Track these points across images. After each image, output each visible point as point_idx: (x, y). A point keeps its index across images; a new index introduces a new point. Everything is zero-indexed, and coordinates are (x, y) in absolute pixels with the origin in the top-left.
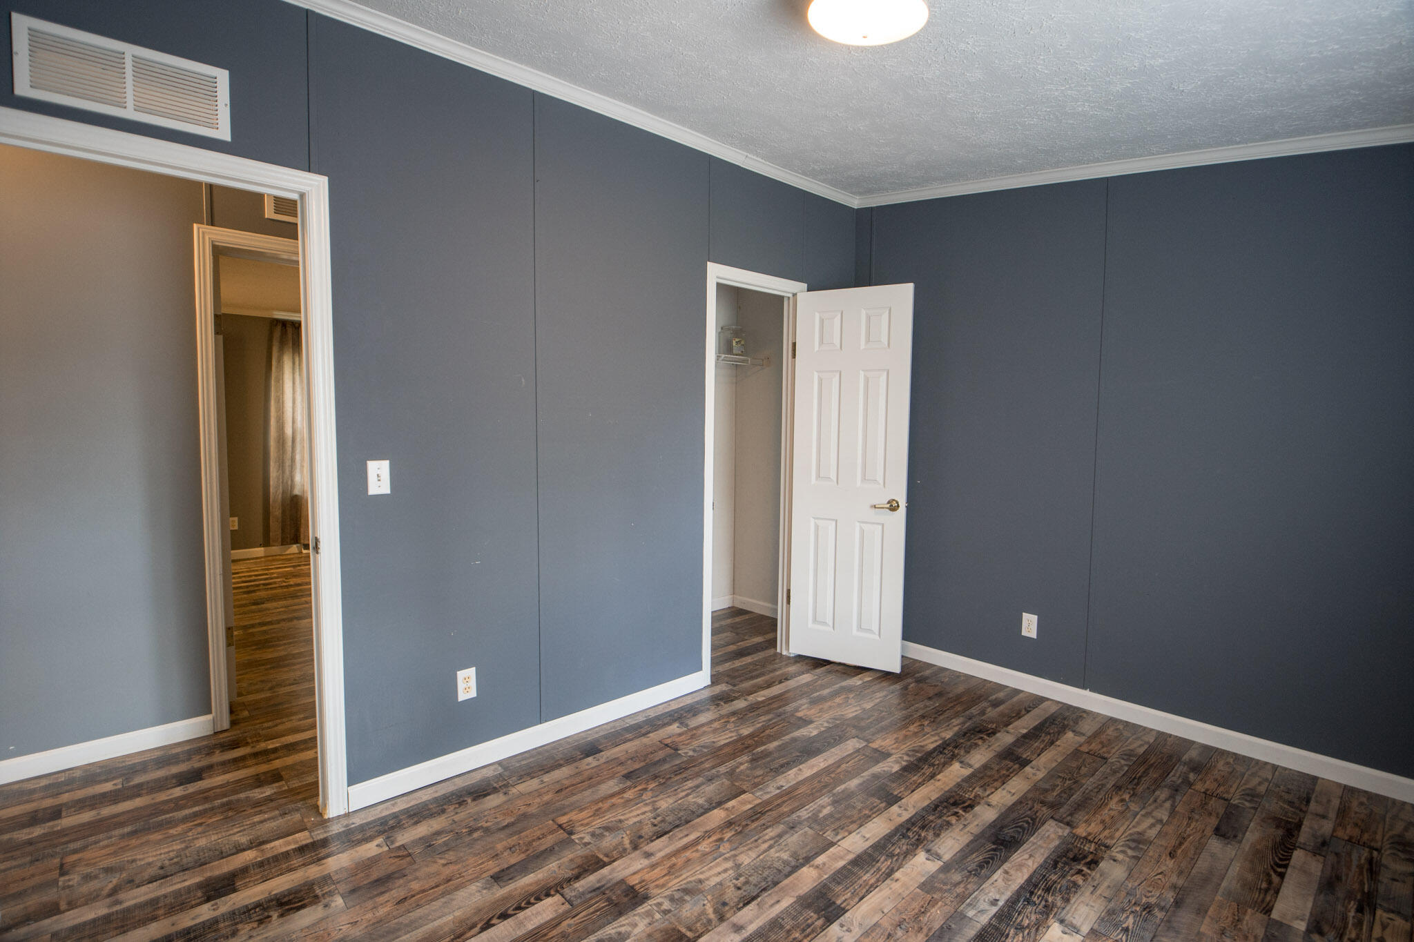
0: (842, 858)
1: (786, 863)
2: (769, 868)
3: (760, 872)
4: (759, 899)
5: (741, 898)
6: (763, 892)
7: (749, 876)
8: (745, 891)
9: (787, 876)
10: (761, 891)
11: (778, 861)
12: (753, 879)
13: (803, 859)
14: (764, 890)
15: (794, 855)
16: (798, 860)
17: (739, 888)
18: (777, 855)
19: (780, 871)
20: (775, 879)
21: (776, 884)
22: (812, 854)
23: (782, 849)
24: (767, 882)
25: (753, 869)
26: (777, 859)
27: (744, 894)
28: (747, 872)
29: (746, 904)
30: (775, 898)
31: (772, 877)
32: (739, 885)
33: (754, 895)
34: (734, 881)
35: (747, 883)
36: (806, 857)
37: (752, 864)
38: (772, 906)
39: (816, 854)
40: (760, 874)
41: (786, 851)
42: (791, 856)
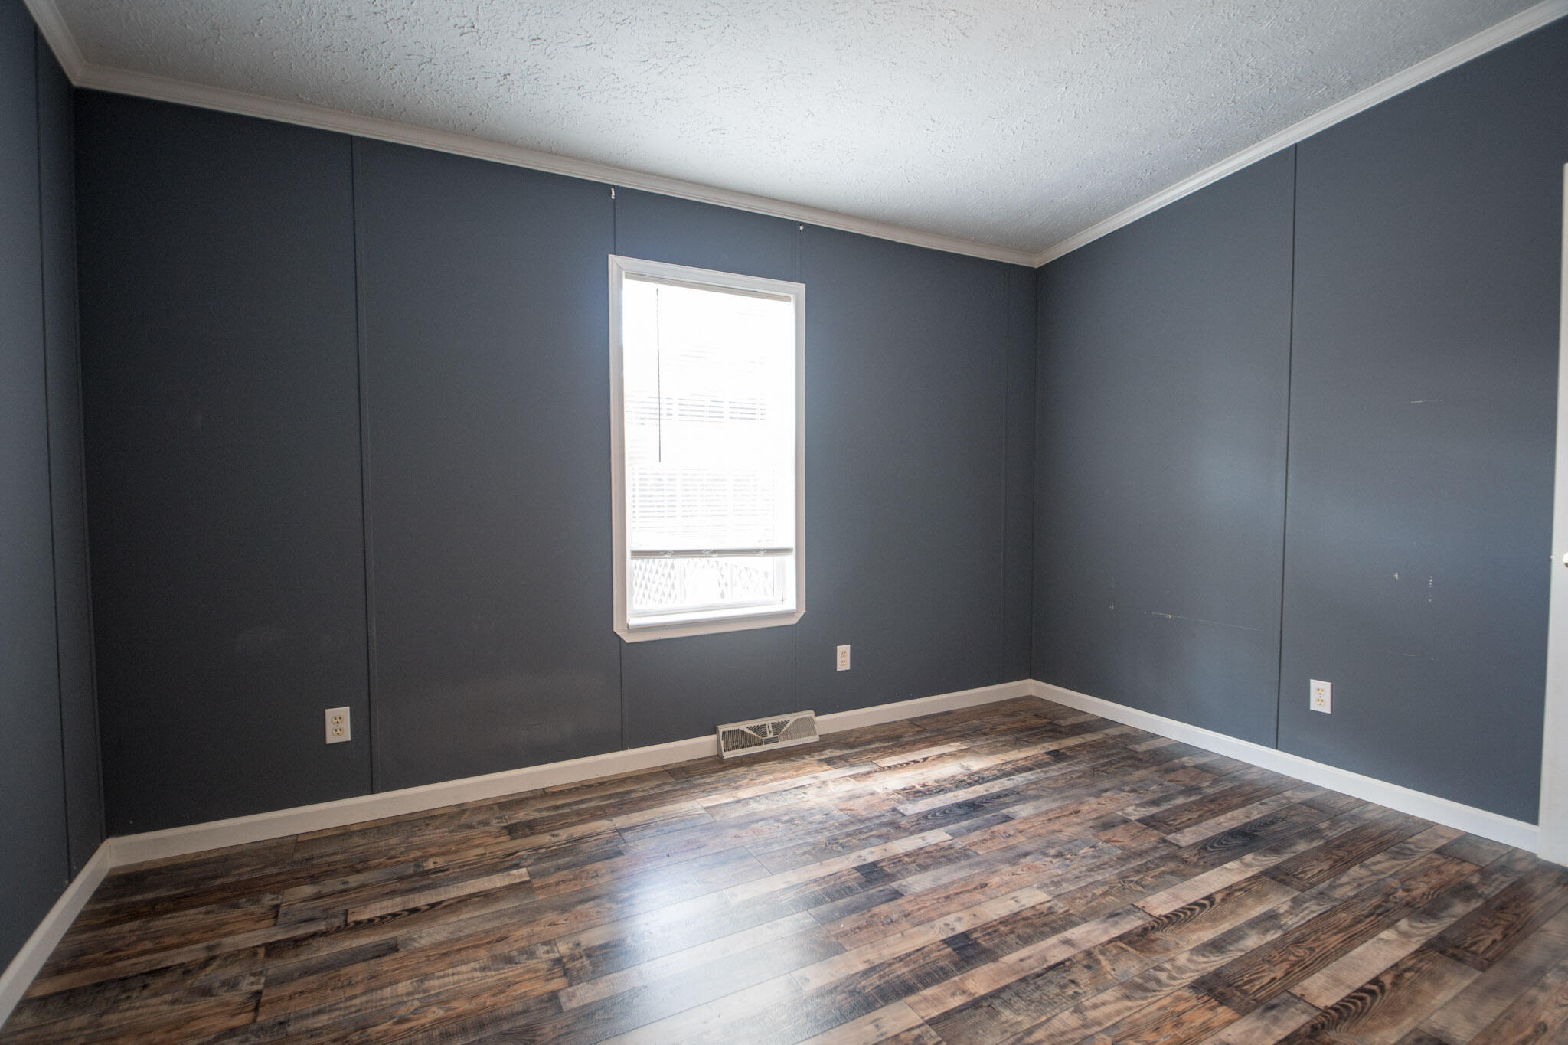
0: (926, 999)
1: (1007, 1004)
2: (1032, 1001)
3: (1045, 997)
4: (1045, 966)
5: (1069, 970)
6: (1040, 973)
7: (1060, 995)
8: (1064, 978)
9: (1007, 987)
10: (1042, 975)
11: (1018, 1010)
12: (1053, 990)
13: (981, 1007)
14: (1038, 975)
15: (993, 1014)
16: (989, 1006)
17: (1073, 982)
18: (1020, 1018)
19: (1017, 994)
20: (1024, 985)
21: (1023, 980)
22: (968, 1011)
23: (1012, 1026)
24: (1035, 983)
25: (1056, 1003)
26: (1021, 1012)
27: (1064, 975)
28: (1064, 1000)
29: (1062, 963)
30: (1026, 964)
31: (1029, 989)
32: (1073, 986)
33: (1052, 972)
34: (1080, 991)
35: (1063, 987)
36: (977, 1008)
37: (1057, 1011)
38: (1029, 957)
39: (961, 1011)
40: (1045, 995)
41: (1006, 1022)
42: (999, 1013)
